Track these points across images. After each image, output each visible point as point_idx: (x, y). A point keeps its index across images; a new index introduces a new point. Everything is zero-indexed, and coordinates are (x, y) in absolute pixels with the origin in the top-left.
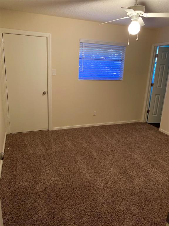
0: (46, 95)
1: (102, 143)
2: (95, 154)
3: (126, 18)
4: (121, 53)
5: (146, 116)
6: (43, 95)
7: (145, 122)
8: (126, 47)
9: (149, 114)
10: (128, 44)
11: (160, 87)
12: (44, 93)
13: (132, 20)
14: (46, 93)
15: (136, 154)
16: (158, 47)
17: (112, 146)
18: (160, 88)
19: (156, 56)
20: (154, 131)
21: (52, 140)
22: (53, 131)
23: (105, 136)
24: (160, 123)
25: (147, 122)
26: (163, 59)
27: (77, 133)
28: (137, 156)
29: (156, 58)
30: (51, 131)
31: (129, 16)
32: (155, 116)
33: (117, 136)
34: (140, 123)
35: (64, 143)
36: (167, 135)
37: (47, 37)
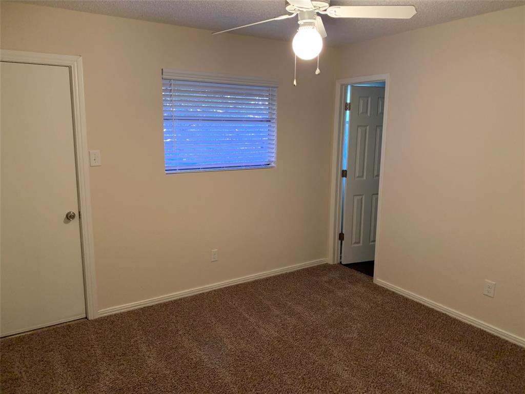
0: (75, 223)
1: (242, 341)
2: (228, 379)
3: (285, 19)
4: (267, 103)
5: (338, 249)
6: (65, 222)
7: (336, 263)
8: (277, 87)
9: (343, 242)
10: (295, 83)
11: (363, 176)
12: (70, 217)
13: (299, 22)
14: (73, 217)
15: (335, 362)
16: (349, 88)
17: (269, 344)
18: (361, 179)
19: (347, 107)
20: (363, 286)
21: (99, 352)
22: (101, 321)
23: (246, 315)
24: (373, 261)
25: (341, 262)
26: (363, 113)
27: (171, 317)
28: (339, 368)
29: (348, 112)
30: (96, 320)
31: (292, 14)
32: (357, 245)
33: (278, 313)
34: (326, 268)
35: (135, 356)
36: (393, 292)
37: (70, 67)
